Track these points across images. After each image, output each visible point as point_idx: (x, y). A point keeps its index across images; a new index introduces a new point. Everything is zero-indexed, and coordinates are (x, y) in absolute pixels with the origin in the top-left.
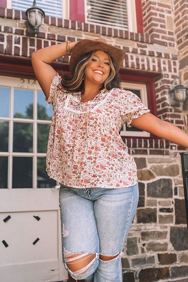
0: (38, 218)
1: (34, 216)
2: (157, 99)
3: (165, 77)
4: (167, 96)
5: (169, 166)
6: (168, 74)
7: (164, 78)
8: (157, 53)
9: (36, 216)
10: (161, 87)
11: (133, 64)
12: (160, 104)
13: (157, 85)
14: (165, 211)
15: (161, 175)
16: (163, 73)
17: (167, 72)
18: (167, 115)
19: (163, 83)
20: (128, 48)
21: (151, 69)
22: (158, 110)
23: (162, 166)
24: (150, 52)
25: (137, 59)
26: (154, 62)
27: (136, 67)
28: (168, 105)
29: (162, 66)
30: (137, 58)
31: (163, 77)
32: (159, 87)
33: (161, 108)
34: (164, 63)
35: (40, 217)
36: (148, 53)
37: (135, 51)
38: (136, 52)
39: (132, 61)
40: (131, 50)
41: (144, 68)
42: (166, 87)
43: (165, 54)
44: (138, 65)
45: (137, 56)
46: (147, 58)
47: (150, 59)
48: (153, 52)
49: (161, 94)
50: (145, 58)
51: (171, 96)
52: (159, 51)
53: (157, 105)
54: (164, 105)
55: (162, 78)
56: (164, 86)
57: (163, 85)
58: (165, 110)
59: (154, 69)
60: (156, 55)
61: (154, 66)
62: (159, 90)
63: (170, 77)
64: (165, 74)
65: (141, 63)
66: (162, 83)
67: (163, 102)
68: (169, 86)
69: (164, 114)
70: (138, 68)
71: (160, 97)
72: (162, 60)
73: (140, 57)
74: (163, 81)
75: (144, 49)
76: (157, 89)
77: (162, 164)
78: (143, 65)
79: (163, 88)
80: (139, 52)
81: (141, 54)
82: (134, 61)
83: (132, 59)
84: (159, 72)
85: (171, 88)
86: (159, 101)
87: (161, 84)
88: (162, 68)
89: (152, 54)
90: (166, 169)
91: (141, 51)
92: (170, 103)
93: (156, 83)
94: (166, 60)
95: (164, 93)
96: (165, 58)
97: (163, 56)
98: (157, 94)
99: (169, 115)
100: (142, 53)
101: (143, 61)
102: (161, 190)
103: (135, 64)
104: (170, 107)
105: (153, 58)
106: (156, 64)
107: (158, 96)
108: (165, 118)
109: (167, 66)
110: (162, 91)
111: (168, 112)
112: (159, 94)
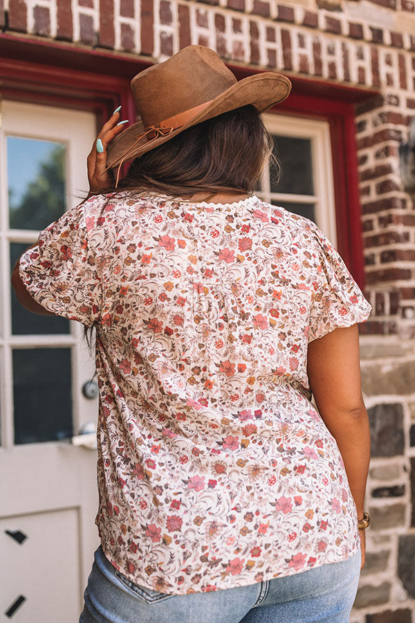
0: (19, 537)
1: (8, 533)
2: (362, 168)
3: (390, 103)
4: (394, 161)
5: (397, 366)
6: (398, 96)
7: (387, 108)
8: (371, 29)
9: (13, 529)
10: (376, 135)
11: (304, 61)
12: (373, 184)
13: (362, 126)
14: (386, 493)
15: (376, 393)
16: (386, 91)
17: (396, 90)
18: (394, 218)
19: (384, 122)
20: (291, 11)
21: (354, 77)
22: (364, 200)
23: (379, 367)
24: (352, 25)
25: (317, 47)
26: (360, 56)
27: (312, 70)
28: (397, 189)
29: (384, 69)
30: (316, 42)
31: (386, 102)
32: (369, 131)
33: (373, 197)
34: (389, 62)
35: (25, 531)
36: (346, 30)
37: (310, 22)
38: (313, 24)
39: (302, 51)
40: (299, 16)
41: (333, 75)
42: (393, 134)
43: (393, 35)
44: (318, 63)
45: (317, 37)
46: (344, 46)
47: (352, 47)
48: (360, 27)
49: (377, 155)
50: (337, 42)
51: (406, 161)
52: (376, 25)
53: (363, 185)
54: (385, 187)
55: (381, 105)
56: (388, 130)
57: (382, 127)
58: (389, 204)
59: (362, 80)
60: (368, 35)
61: (361, 71)
62: (367, 143)
63: (403, 103)
64: (391, 96)
65: (326, 58)
66: (379, 121)
67: (381, 179)
68: (399, 132)
69: (384, 213)
70: (319, 73)
71: (371, 163)
72: (383, 52)
73: (325, 41)
74: (385, 118)
75: (335, 15)
76: (362, 140)
77: (380, 361)
78: (332, 67)
79: (382, 136)
80: (322, 23)
81: (327, 31)
82: (308, 51)
83: (302, 44)
84: (374, 90)
85: (404, 136)
86: (369, 175)
87: (375, 124)
88: (383, 78)
89: (356, 33)
90: (391, 375)
91: (330, 20)
92: (403, 182)
93: (358, 119)
94: (394, 54)
95: (387, 152)
96: (393, 45)
97: (387, 39)
98: (361, 153)
99: (398, 217)
100: (331, 28)
101: (331, 51)
102: (376, 437)
103: (311, 60)
104: (401, 195)
105: (360, 43)
106: (367, 64)
107: (364, 159)
108: (385, 226)
109: (395, 71)
110: (379, 147)
111: (396, 207)
112: (370, 152)
